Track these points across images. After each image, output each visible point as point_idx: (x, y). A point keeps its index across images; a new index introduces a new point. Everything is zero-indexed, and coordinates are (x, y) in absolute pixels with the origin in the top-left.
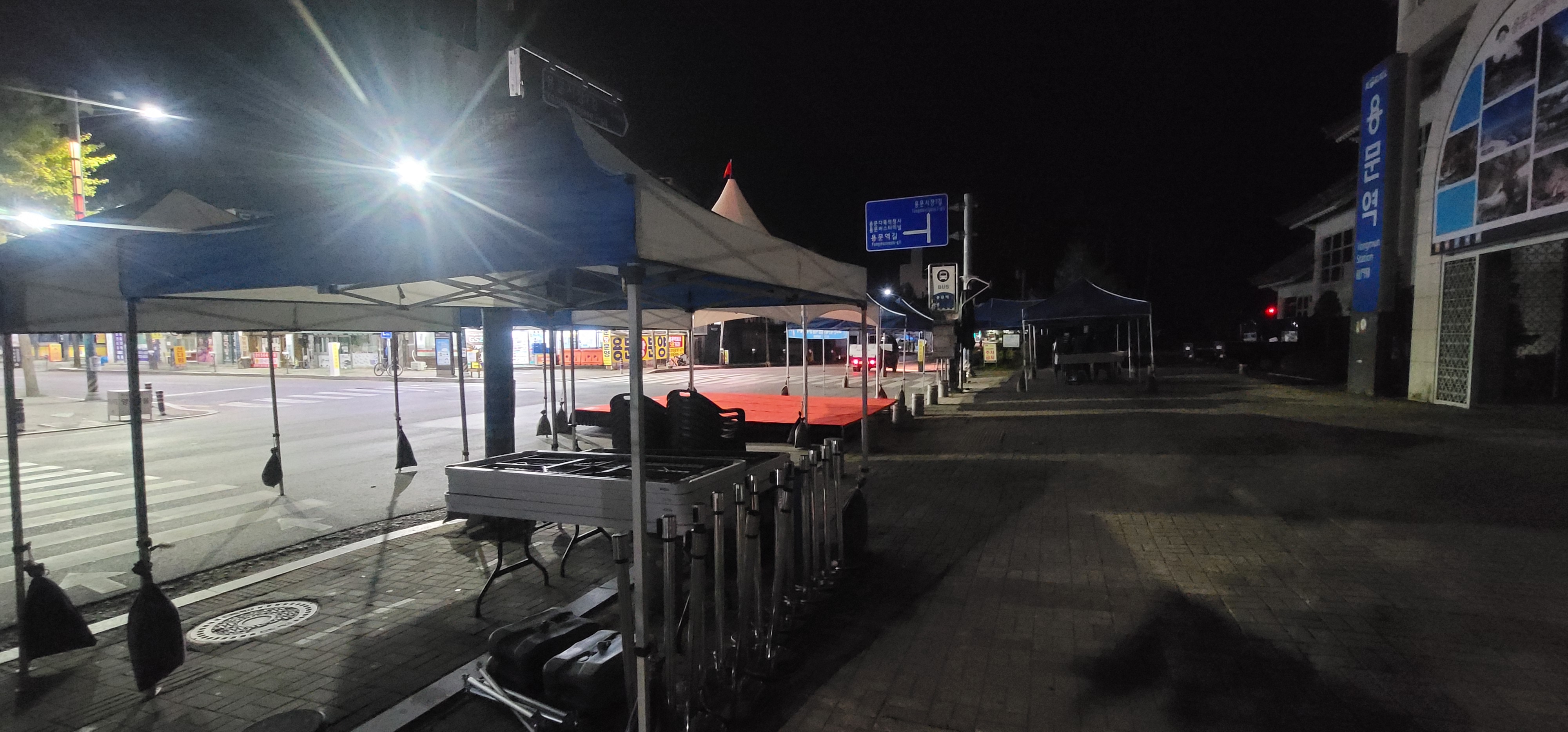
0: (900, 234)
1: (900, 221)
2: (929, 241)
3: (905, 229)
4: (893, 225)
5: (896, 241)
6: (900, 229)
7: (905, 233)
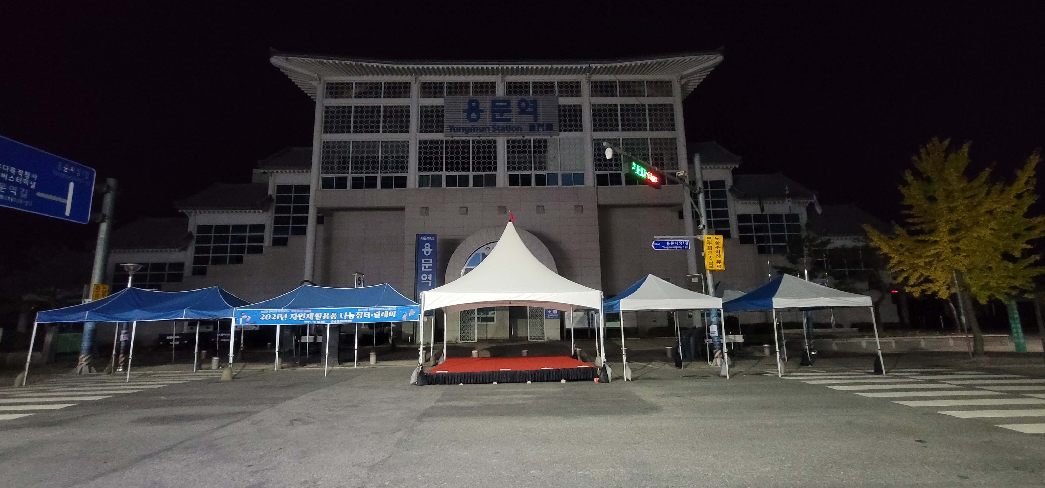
0: (32, 193)
1: (35, 176)
2: (68, 213)
3: (38, 189)
4: (24, 177)
5: (24, 199)
6: (33, 187)
7: (39, 194)
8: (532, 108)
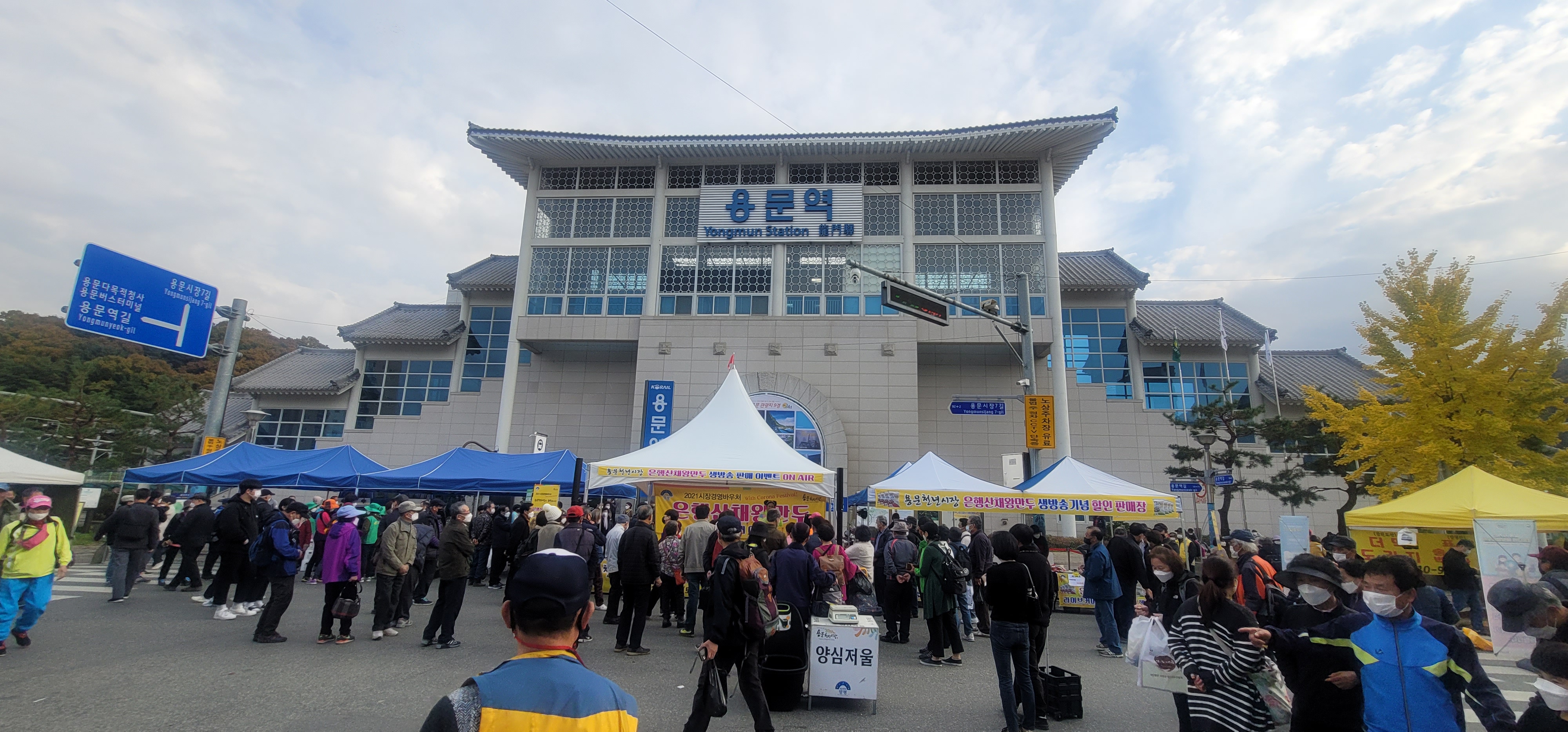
0: (136, 318)
1: (141, 297)
2: (179, 343)
3: (144, 313)
4: (127, 298)
5: (125, 325)
6: (138, 310)
7: (145, 319)
8: (824, 202)
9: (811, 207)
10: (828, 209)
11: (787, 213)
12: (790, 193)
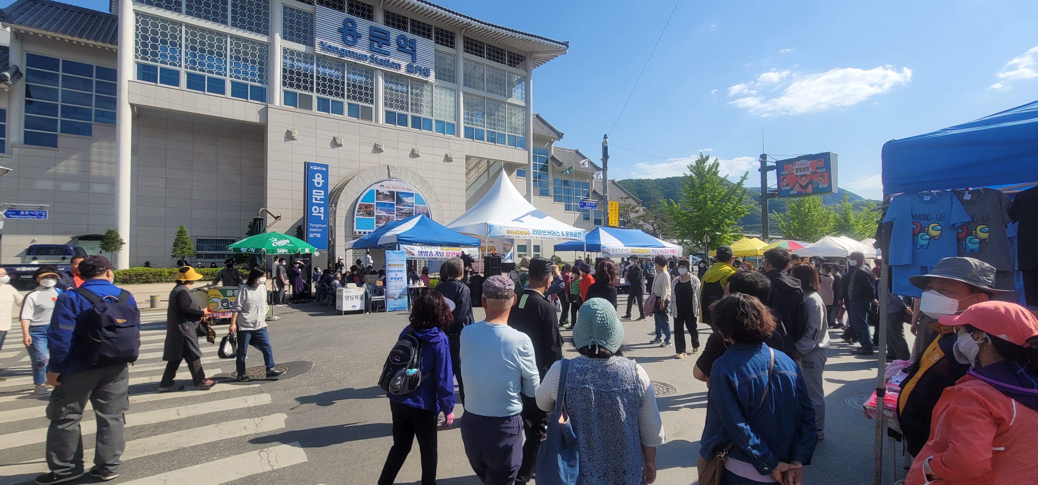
8: (410, 47)
9: (401, 49)
10: (413, 53)
11: (385, 48)
12: (387, 33)
